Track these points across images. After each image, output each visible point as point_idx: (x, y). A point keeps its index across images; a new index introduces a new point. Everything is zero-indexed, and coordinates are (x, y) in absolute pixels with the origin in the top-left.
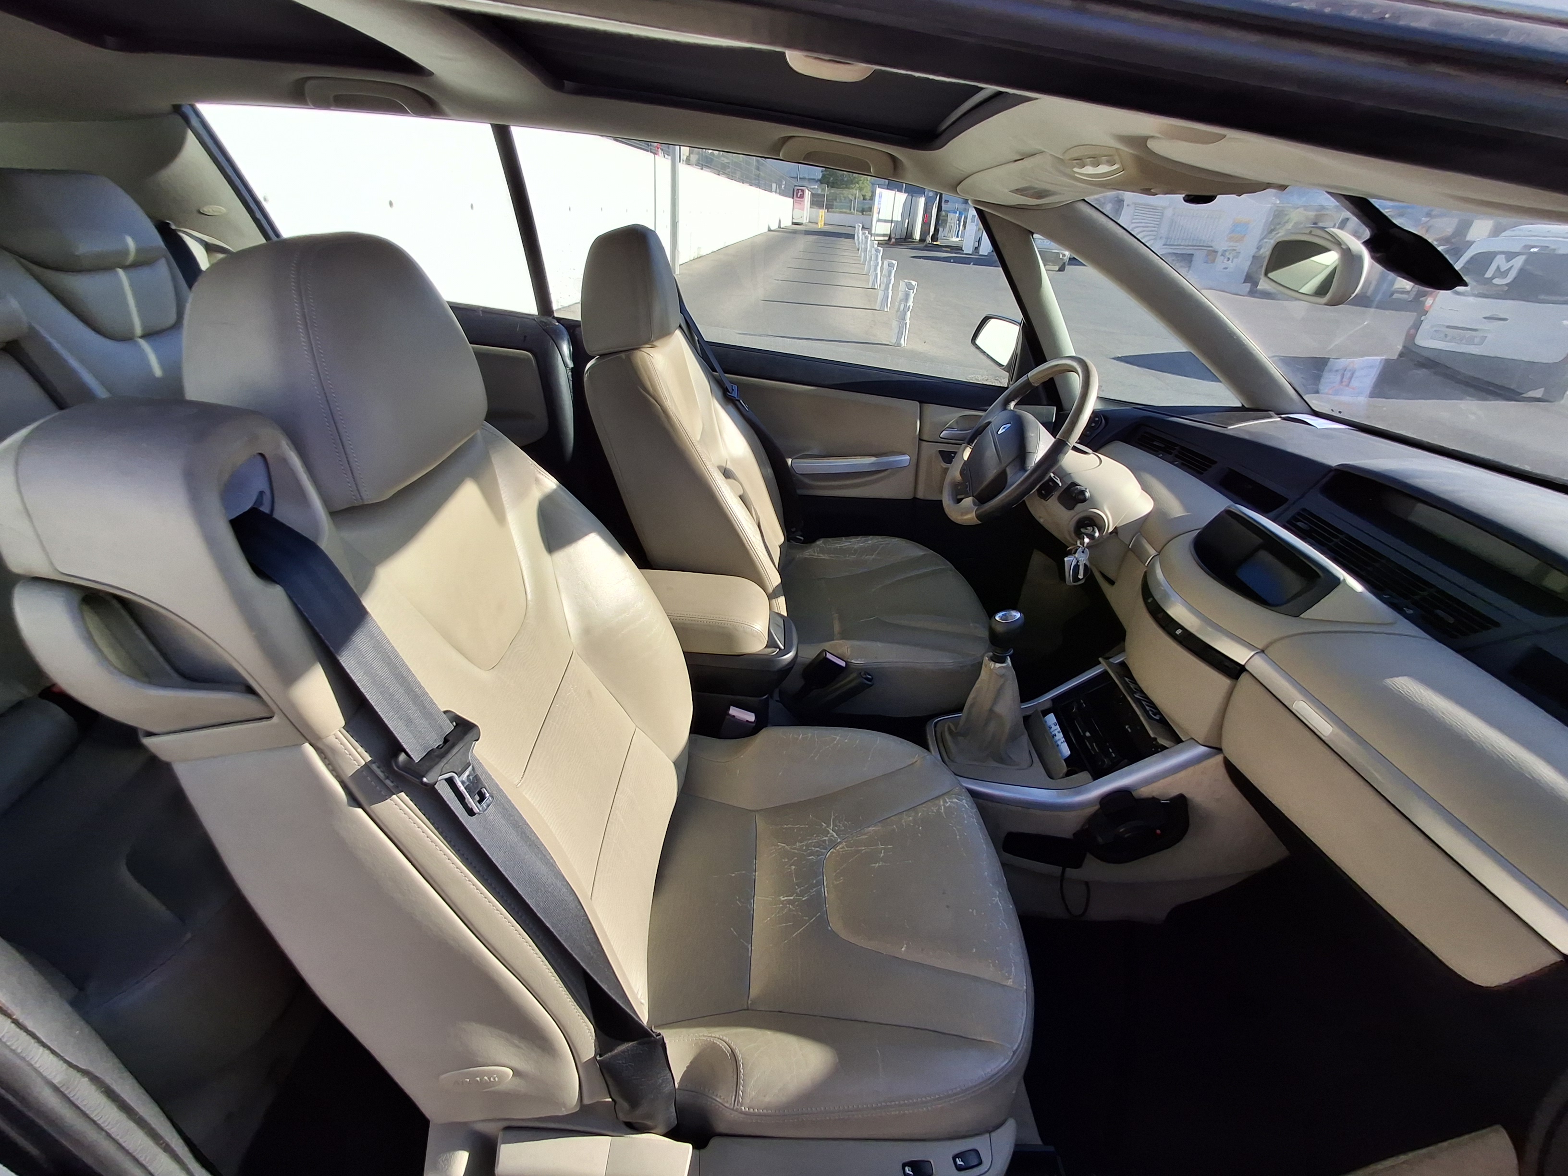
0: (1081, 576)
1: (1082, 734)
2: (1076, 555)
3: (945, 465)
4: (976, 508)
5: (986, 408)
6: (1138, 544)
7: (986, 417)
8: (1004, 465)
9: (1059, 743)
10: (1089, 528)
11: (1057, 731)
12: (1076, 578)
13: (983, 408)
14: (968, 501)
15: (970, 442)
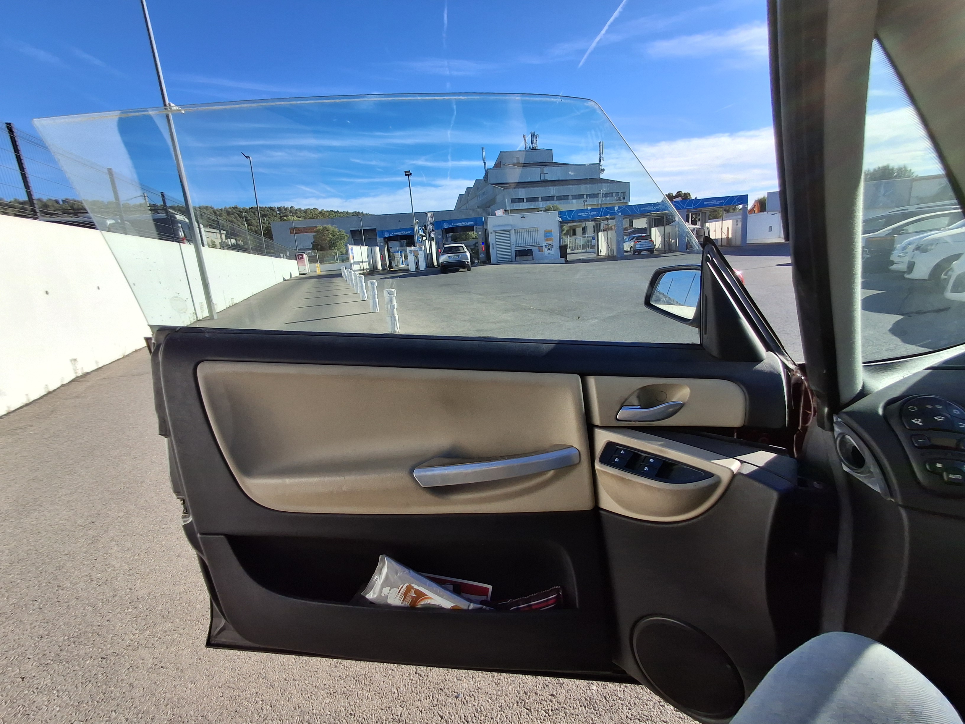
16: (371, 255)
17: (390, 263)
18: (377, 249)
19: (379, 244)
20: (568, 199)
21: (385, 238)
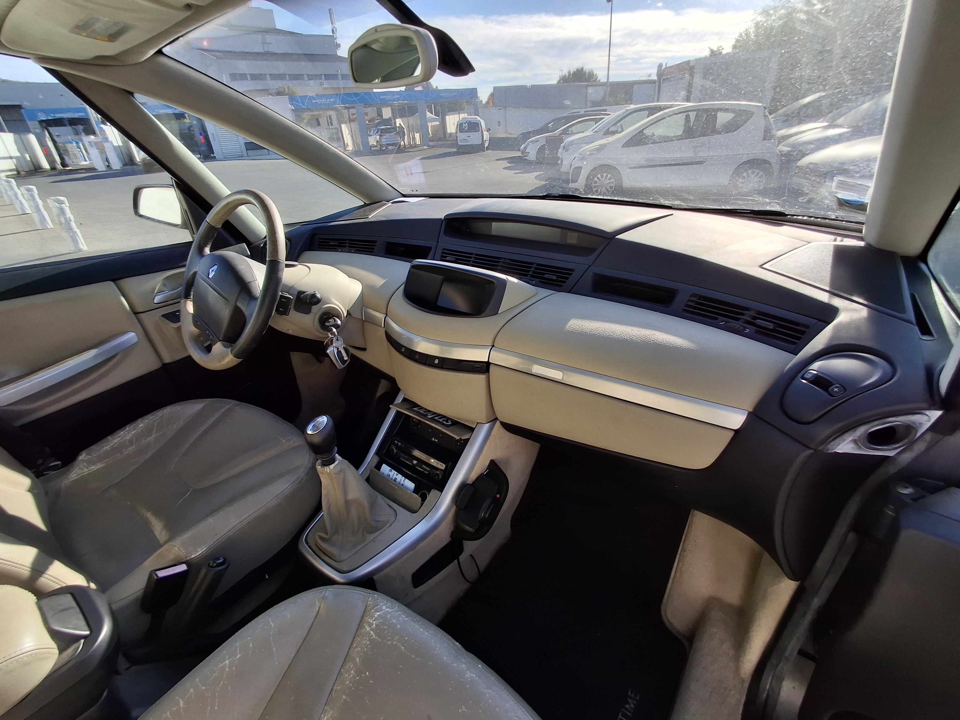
0: (346, 358)
1: (411, 464)
2: (334, 345)
3: (175, 325)
4: (230, 349)
5: (184, 263)
6: (368, 316)
7: (189, 270)
8: (233, 302)
9: (402, 482)
10: (330, 320)
11: (395, 474)
12: (343, 361)
13: (181, 264)
14: (218, 347)
15: (187, 296)
16: (24, 147)
17: (62, 158)
18: (32, 138)
19: (32, 130)
20: (303, 79)
21: (41, 122)
